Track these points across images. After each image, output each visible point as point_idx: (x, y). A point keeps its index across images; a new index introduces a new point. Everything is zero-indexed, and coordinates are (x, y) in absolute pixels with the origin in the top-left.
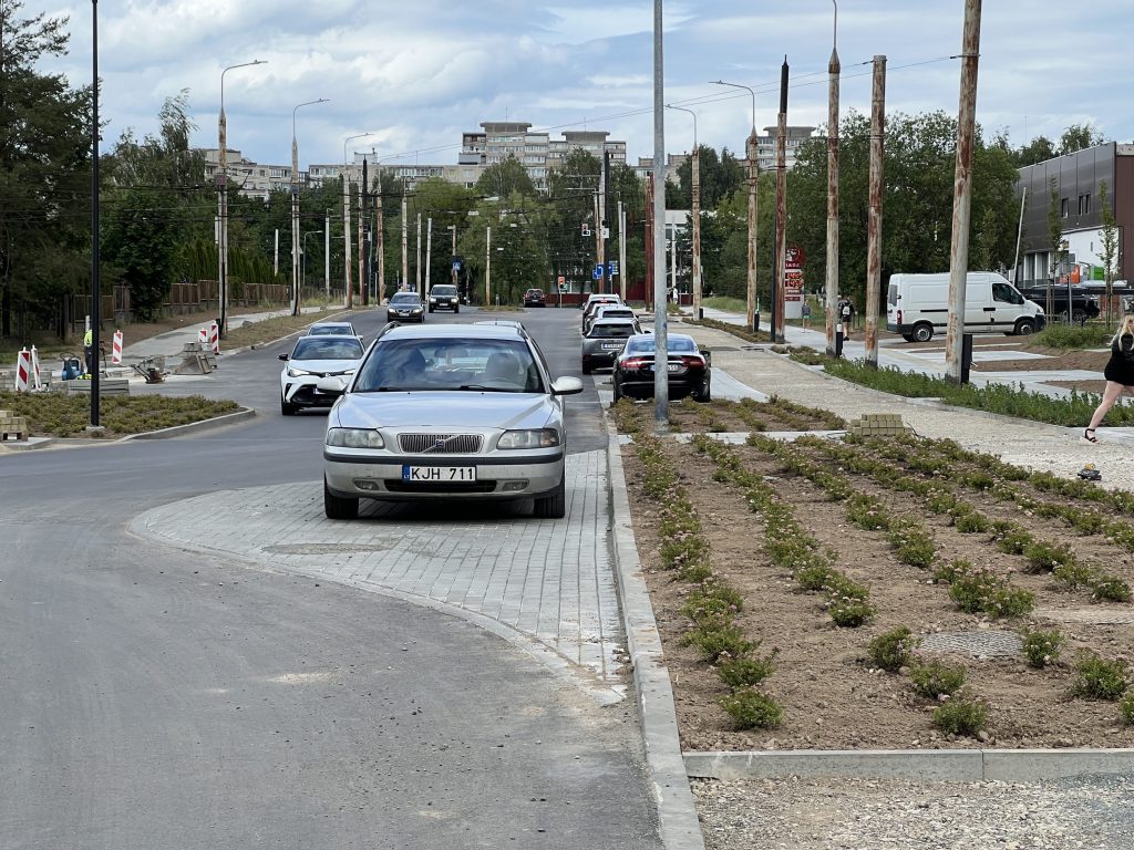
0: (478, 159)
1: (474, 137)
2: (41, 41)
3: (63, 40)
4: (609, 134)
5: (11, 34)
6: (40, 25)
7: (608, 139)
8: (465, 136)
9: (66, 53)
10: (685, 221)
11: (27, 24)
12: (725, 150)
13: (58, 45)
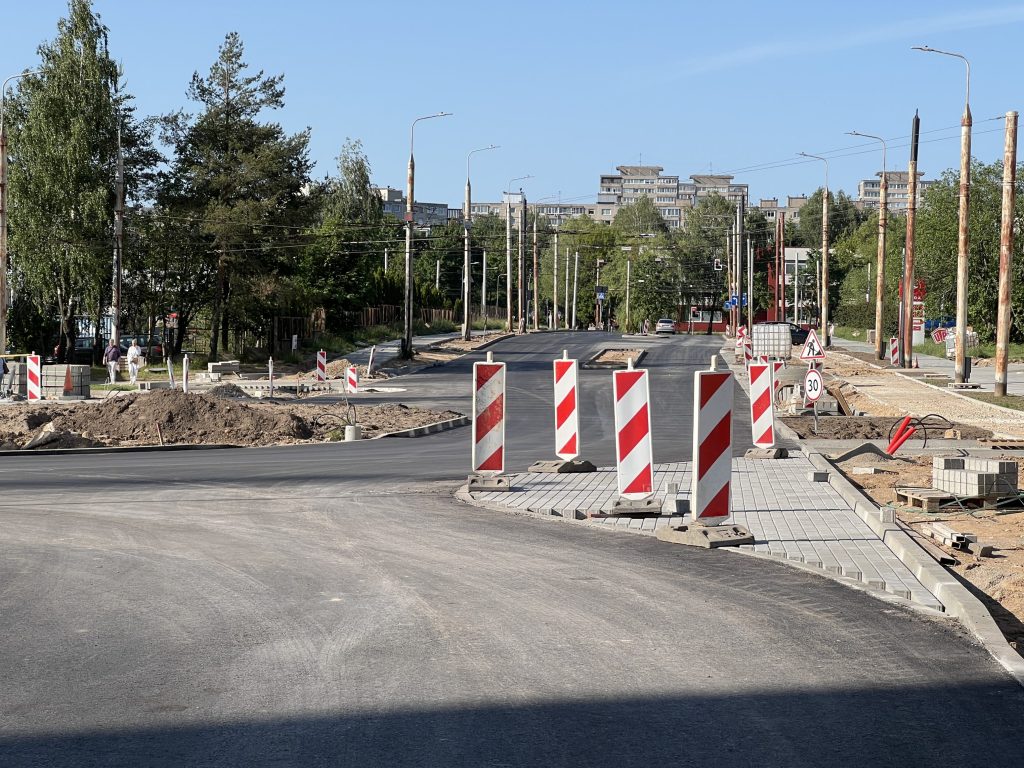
0: (614, 199)
1: (612, 179)
2: (260, 96)
3: (280, 94)
4: (732, 178)
5: (235, 91)
6: (260, 82)
7: (732, 182)
8: (603, 179)
9: (283, 106)
10: (806, 258)
11: (249, 81)
12: (840, 192)
13: (276, 98)
